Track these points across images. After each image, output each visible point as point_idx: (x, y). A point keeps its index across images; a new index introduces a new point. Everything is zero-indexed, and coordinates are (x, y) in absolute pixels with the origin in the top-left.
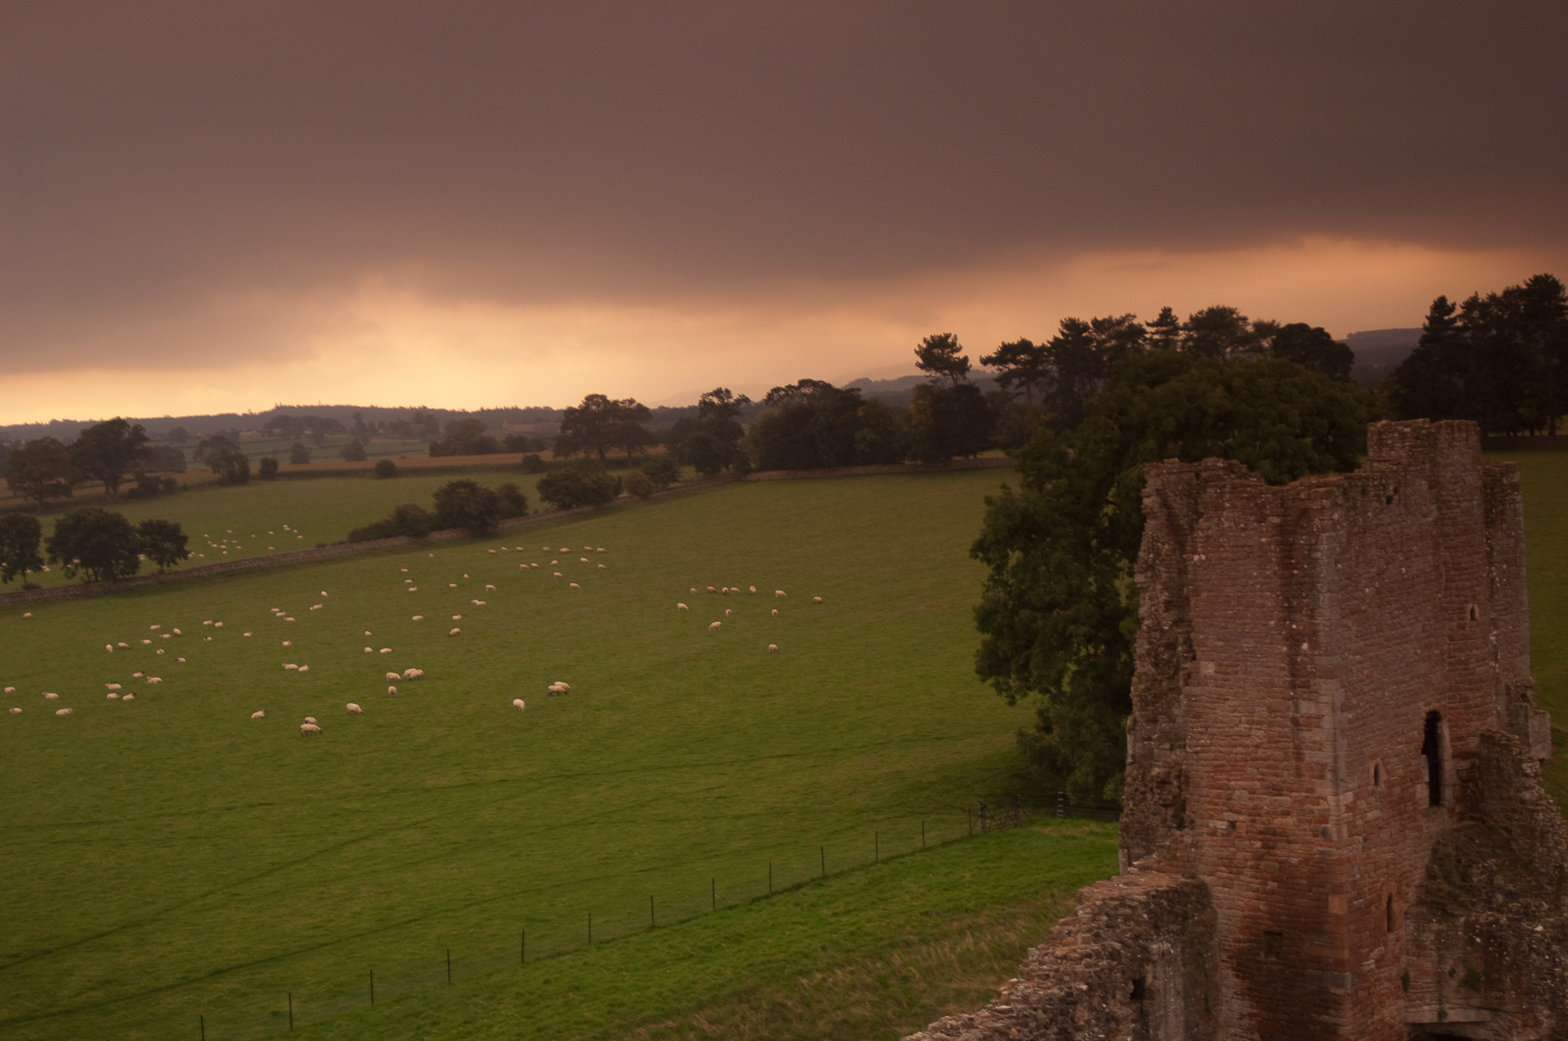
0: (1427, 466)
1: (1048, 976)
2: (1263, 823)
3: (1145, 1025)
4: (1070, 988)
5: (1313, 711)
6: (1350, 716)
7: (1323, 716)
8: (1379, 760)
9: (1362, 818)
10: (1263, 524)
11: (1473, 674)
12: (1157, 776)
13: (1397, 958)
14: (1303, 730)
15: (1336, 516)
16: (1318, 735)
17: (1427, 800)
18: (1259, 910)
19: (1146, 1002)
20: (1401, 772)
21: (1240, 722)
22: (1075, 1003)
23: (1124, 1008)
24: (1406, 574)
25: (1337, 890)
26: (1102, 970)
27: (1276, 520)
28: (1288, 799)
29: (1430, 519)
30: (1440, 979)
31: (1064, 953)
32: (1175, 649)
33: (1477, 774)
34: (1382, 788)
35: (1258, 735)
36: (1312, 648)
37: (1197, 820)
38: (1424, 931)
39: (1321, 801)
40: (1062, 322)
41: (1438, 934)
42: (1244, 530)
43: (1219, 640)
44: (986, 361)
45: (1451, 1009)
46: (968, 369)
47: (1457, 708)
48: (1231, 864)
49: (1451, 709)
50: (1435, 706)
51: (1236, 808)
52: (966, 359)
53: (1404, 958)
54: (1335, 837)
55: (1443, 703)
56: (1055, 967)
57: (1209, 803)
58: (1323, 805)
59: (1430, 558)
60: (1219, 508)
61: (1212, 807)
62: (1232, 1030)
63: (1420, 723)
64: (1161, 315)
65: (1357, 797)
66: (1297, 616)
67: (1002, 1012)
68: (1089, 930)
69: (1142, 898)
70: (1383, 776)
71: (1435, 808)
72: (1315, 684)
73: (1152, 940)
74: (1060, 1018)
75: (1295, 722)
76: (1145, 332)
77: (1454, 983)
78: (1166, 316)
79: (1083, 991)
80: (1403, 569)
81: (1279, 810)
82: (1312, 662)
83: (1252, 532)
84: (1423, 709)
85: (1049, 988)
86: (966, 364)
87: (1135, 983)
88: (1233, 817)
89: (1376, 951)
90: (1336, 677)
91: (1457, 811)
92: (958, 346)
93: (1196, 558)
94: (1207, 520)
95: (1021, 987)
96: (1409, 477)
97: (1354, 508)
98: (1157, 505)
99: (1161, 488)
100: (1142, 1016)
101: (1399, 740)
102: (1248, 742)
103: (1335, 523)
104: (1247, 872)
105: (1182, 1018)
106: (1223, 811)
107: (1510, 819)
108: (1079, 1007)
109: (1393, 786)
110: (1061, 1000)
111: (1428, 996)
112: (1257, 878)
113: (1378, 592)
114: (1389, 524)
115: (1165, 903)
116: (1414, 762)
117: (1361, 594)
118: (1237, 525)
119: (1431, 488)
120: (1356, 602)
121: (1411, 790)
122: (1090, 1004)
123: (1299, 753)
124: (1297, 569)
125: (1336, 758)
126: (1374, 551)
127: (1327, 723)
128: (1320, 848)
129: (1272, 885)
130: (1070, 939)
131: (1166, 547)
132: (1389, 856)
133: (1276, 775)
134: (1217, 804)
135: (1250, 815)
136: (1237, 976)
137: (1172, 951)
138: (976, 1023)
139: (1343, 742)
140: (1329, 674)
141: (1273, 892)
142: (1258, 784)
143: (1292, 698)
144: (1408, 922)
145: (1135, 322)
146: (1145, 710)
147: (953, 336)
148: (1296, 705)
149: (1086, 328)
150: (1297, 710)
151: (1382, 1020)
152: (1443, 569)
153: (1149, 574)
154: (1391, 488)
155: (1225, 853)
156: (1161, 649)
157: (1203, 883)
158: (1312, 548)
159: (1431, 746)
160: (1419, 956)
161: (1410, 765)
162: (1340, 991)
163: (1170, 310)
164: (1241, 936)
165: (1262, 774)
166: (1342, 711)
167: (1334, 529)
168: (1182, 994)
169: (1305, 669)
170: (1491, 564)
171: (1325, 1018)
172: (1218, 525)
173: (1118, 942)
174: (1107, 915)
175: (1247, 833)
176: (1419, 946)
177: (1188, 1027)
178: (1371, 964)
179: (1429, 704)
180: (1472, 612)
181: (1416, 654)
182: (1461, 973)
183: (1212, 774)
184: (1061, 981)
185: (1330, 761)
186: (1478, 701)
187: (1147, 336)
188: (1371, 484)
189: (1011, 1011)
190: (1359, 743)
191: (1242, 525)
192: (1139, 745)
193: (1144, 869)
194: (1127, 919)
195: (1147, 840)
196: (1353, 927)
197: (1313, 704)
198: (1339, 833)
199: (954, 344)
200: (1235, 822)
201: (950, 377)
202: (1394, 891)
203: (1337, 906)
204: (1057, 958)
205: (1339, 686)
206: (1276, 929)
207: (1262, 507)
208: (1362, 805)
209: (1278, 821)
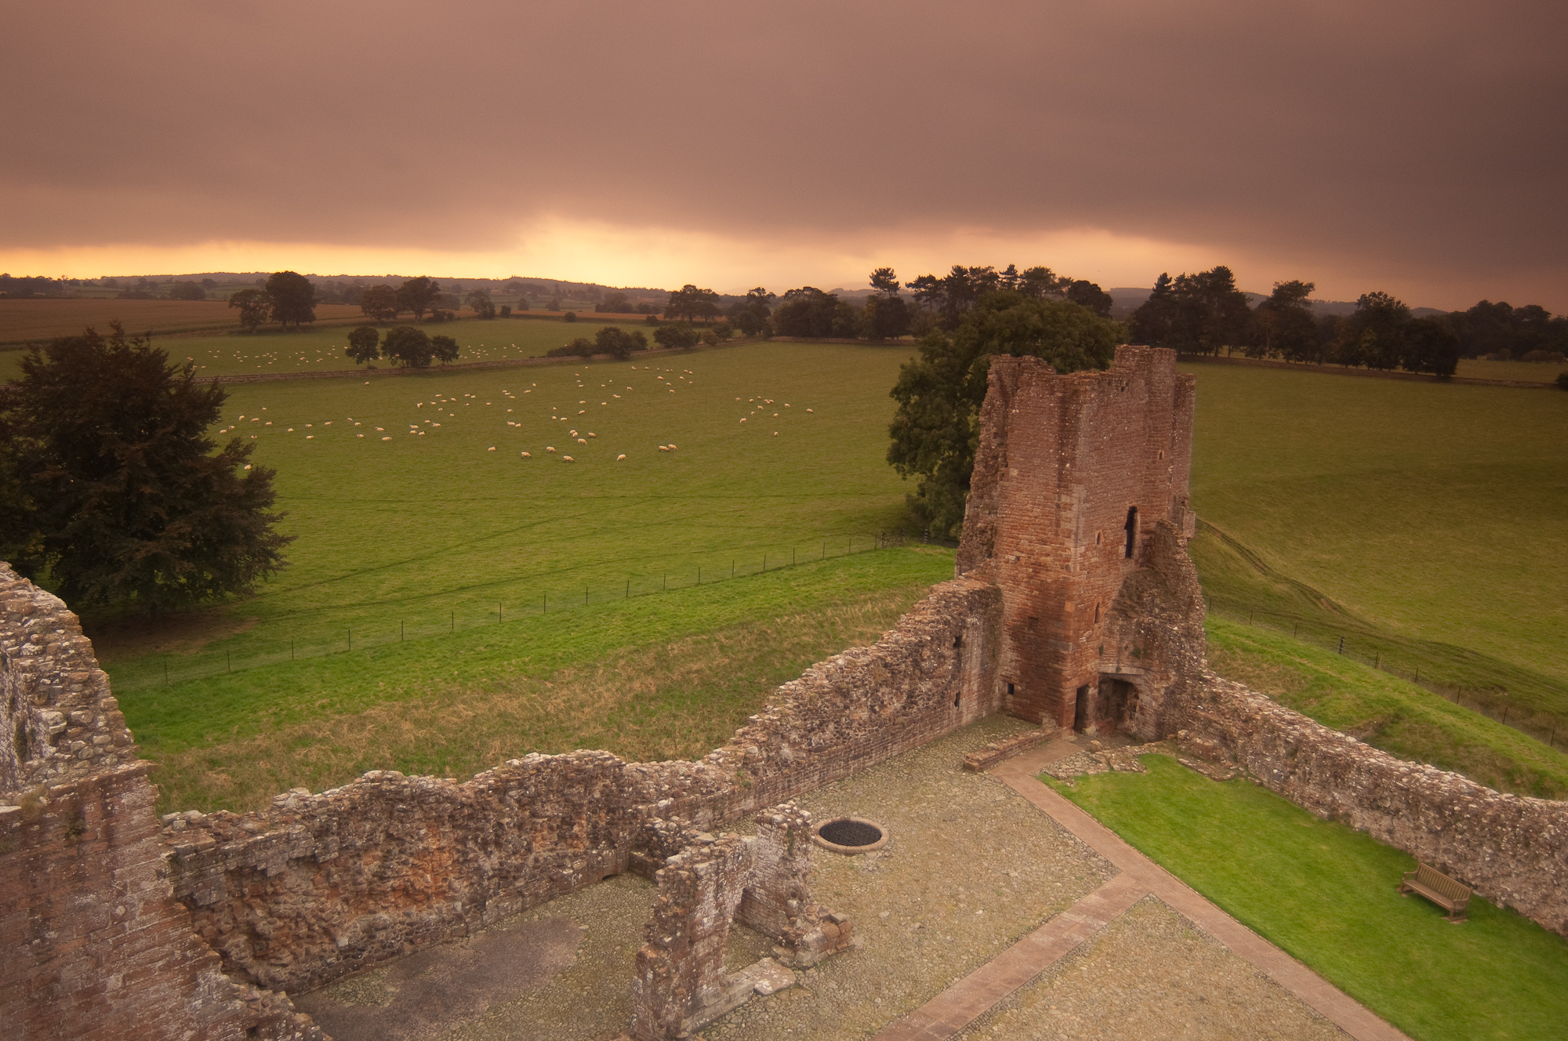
0: (1146, 372)
1: (910, 631)
2: (1034, 559)
3: (960, 661)
4: (921, 638)
5: (1068, 501)
6: (1088, 505)
7: (1073, 504)
8: (1101, 530)
9: (1088, 561)
10: (1053, 396)
11: (1157, 488)
12: (980, 528)
13: (1098, 638)
14: (1061, 511)
15: (1093, 396)
16: (1069, 514)
17: (1125, 554)
18: (1027, 605)
19: (961, 649)
20: (1112, 538)
21: (1028, 503)
22: (923, 646)
23: (949, 651)
24: (1127, 431)
25: (1070, 599)
26: (939, 630)
27: (1060, 395)
28: (1050, 547)
29: (1144, 402)
30: (1120, 651)
31: (920, 619)
32: (997, 460)
33: (1153, 543)
34: (1101, 546)
35: (1037, 511)
36: (1071, 467)
37: (999, 554)
38: (1114, 624)
39: (1067, 550)
40: (953, 267)
41: (1122, 626)
42: (1041, 398)
43: (1022, 457)
44: (908, 285)
45: (1124, 667)
46: (898, 289)
47: (1146, 506)
48: (1016, 581)
49: (1143, 506)
50: (1134, 504)
51: (1021, 550)
52: (898, 283)
53: (1101, 638)
54: (1072, 570)
55: (1139, 503)
56: (914, 626)
57: (1007, 545)
58: (1068, 552)
59: (1141, 423)
60: (1029, 385)
61: (1008, 547)
62: (1006, 668)
63: (1126, 513)
64: (1008, 268)
65: (1087, 549)
66: (1066, 449)
67: (883, 648)
68: (935, 608)
69: (965, 593)
70: (1102, 540)
71: (1128, 559)
72: (1071, 487)
73: (968, 616)
74: (914, 653)
75: (1058, 506)
76: (998, 277)
77: (1127, 653)
78: (1011, 269)
79: (928, 640)
80: (1126, 428)
81: (1044, 553)
82: (1071, 474)
83: (1046, 400)
84: (1128, 505)
85: (910, 637)
86: (897, 286)
87: (956, 638)
88: (1019, 554)
89: (1087, 633)
90: (1083, 484)
91: (1140, 561)
92: (894, 275)
93: (1014, 411)
94: (1022, 391)
95: (895, 635)
96: (1135, 377)
97: (1103, 392)
98: (995, 379)
99: (999, 369)
100: (958, 656)
101: (1113, 521)
102: (1031, 514)
103: (1092, 399)
104: (1022, 584)
105: (979, 659)
106: (1013, 551)
107: (1167, 569)
108: (925, 649)
109: (1107, 545)
110: (916, 644)
111: (1112, 659)
112: (1028, 588)
113: (1111, 439)
114: (1121, 402)
115: (977, 597)
116: (1120, 533)
117: (1102, 439)
118: (1038, 395)
119: (1146, 384)
120: (1099, 444)
121: (1116, 548)
122: (931, 648)
123: (1058, 523)
124: (1068, 423)
125: (1078, 527)
126: (1111, 416)
127: (1075, 508)
128: (1063, 575)
129: (1036, 593)
130: (924, 612)
131: (998, 403)
132: (1101, 582)
133: (1045, 534)
134: (1011, 546)
135: (1028, 554)
136: (1012, 639)
137: (978, 623)
138: (869, 652)
139: (1082, 519)
140: (1079, 482)
141: (1036, 597)
142: (1034, 538)
143: (1058, 493)
144: (1106, 619)
145: (994, 271)
146: (978, 491)
147: (891, 270)
148: (1059, 497)
149: (966, 272)
150: (1059, 500)
151: (1086, 669)
152: (1147, 430)
153: (987, 416)
154: (1125, 383)
155: (1012, 573)
156: (990, 459)
157: (999, 588)
158: (1078, 412)
159: (1130, 525)
160: (1110, 637)
161: (1117, 535)
162: (1066, 653)
163: (1014, 265)
164: (1016, 618)
165: (1037, 532)
166: (1084, 502)
167: (1091, 402)
168: (981, 647)
169: (1066, 477)
170: (1174, 429)
171: (1056, 666)
172: (1028, 394)
173: (950, 616)
174: (945, 601)
175: (1025, 563)
176: (1111, 632)
177: (982, 664)
178: (1084, 639)
179: (1132, 502)
180: (1161, 454)
181: (1128, 475)
182: (1131, 648)
183: (1010, 530)
184: (917, 634)
185: (1074, 529)
186: (1158, 503)
187: (1000, 280)
188: (1114, 379)
189: (888, 647)
190: (1091, 520)
191: (1041, 396)
192: (972, 510)
193: (967, 577)
194: (956, 604)
195: (971, 562)
196: (1076, 619)
197: (1069, 498)
198: (1075, 568)
199: (892, 274)
200: (1020, 557)
201: (888, 292)
202: (1100, 601)
203: (1069, 607)
204: (916, 621)
205: (1084, 489)
206: (1035, 616)
207: (1053, 386)
208: (1089, 554)
209: (1043, 558)
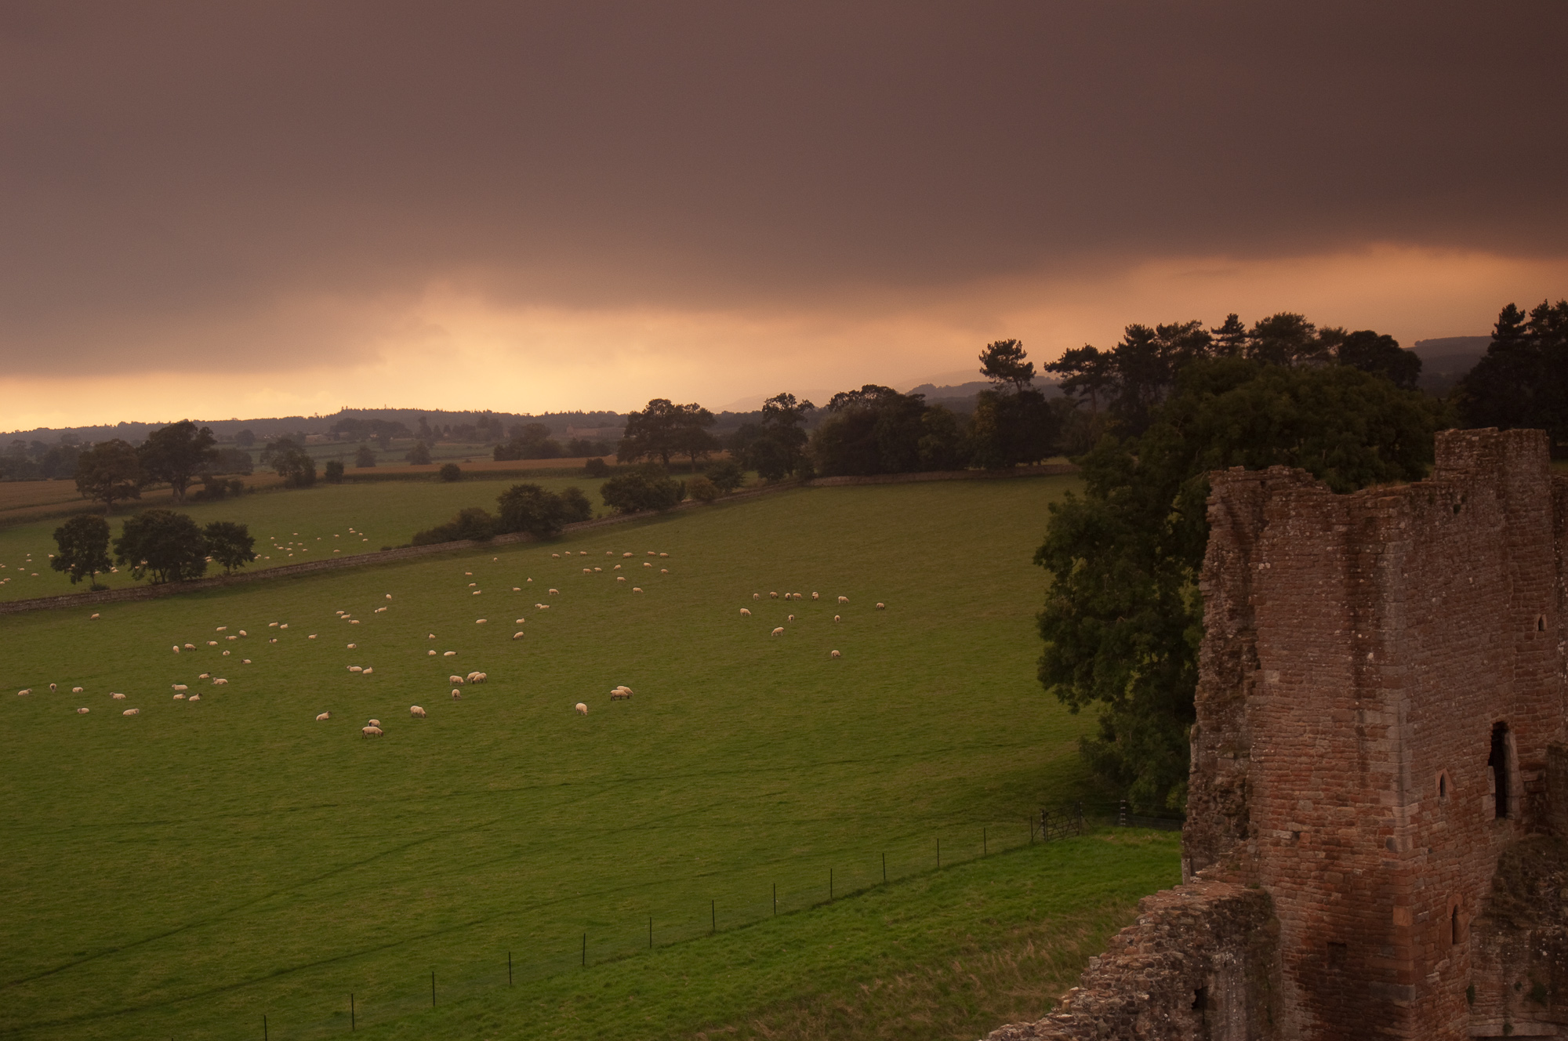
0: (1496, 474)
1: (1109, 985)
2: (1327, 834)
3: (1207, 1036)
4: (1132, 997)
5: (1378, 721)
6: (1416, 726)
7: (1389, 726)
8: (1445, 770)
9: (1427, 830)
10: (1329, 533)
11: (1540, 685)
12: (1221, 785)
13: (1462, 971)
14: (1368, 740)
15: (1402, 525)
16: (1383, 746)
17: (1494, 812)
18: (1323, 921)
19: (1208, 1012)
20: (1467, 783)
21: (1305, 732)
22: (1136, 1013)
23: (1185, 1018)
24: (1472, 584)
25: (1401, 901)
26: (1164, 980)
27: (1342, 529)
28: (1353, 809)
29: (1498, 529)
30: (1505, 993)
31: (1126, 962)
32: (1239, 658)
33: (1545, 786)
34: (1447, 799)
35: (1323, 744)
36: (1377, 657)
37: (1261, 829)
38: (1489, 944)
39: (1386, 812)
40: (1127, 328)
41: (1504, 946)
42: (1309, 538)
43: (1284, 648)
44: (1050, 368)
45: (1516, 1022)
46: (1032, 376)
47: (1524, 720)
48: (1294, 874)
49: (1518, 720)
50: (1502, 717)
51: (1300, 818)
52: (1030, 365)
53: (1469, 971)
54: (1399, 848)
55: (1510, 714)
56: (1116, 976)
57: (1273, 813)
58: (1388, 816)
59: (1498, 567)
60: (1284, 516)
61: (1276, 816)
63: (1486, 734)
64: (1226, 322)
65: (1423, 808)
66: (1363, 626)
67: (1063, 1020)
68: (1151, 940)
69: (1205, 908)
70: (1449, 787)
71: (1501, 820)
72: (1381, 694)
73: (1215, 950)
74: (1121, 1027)
75: (1360, 731)
76: (1210, 339)
77: (1519, 996)
78: (1232, 321)
79: (1144, 1001)
80: (1471, 579)
81: (1344, 820)
82: (1378, 671)
83: (1318, 541)
84: (1490, 720)
85: (1110, 997)
86: (1031, 371)
87: (1197, 992)
88: (1297, 827)
89: (1441, 963)
90: (1402, 687)
91: (1524, 823)
92: (1022, 352)
93: (1261, 566)
94: (1272, 528)
95: (1083, 996)
96: (1476, 486)
97: (1421, 516)
98: (1222, 513)
99: (1226, 495)
100: (1204, 1026)
101: (1465, 751)
102: (1312, 752)
103: (1402, 533)
104: (1310, 882)
105: (1244, 1029)
106: (1286, 821)
108: (1141, 1017)
109: (1459, 797)
110: (1123, 1009)
111: (1494, 1009)
112: (1321, 889)
113: (1445, 601)
114: (1456, 533)
115: (1228, 913)
116: (1480, 774)
117: (1428, 603)
118: (1302, 533)
119: (1499, 497)
120: (1423, 611)
121: (1477, 802)
122: (1152, 1013)
123: (1363, 763)
124: (1363, 578)
125: (1401, 768)
126: (1441, 560)
127: (1392, 733)
128: (1384, 859)
129: (1336, 896)
130: (1132, 948)
131: (1231, 555)
132: (1456, 867)
133: (1340, 785)
134: (1280, 814)
135: (1314, 825)
136: (1300, 987)
137: (1235, 962)
138: (1037, 1031)
139: (1408, 753)
140: (1395, 684)
141: (1337, 903)
142: (1322, 794)
143: (1357, 708)
144: (1473, 934)
145: (1201, 329)
146: (1209, 719)
147: (1017, 342)
148: (1361, 714)
149: (1151, 334)
150: (1362, 720)
151: (1446, 1033)
152: (1510, 579)
153: (1214, 582)
154: (1459, 497)
155: (1289, 864)
156: (1225, 658)
157: (1266, 893)
158: (1378, 557)
159: (1498, 757)
160: (1484, 969)
161: (1476, 776)
162: (1404, 1004)
163: (1236, 317)
164: (1304, 947)
165: (1327, 784)
166: (1408, 721)
167: (1401, 538)
168: (1244, 1005)
169: (1370, 678)
170: (1560, 574)
171: (1388, 1030)
172: (1284, 533)
173: (1180, 952)
174: (1169, 924)
175: (1311, 843)
176: (1485, 958)
178: (1435, 976)
179: (1497, 714)
180: (1541, 622)
181: (1483, 664)
182: (1527, 986)
183: (1276, 784)
184: (1122, 990)
185: (1395, 771)
186: (1546, 712)
187: (1213, 343)
188: (1438, 493)
189: (1071, 1019)
190: (1425, 754)
191: (1308, 534)
192: (1202, 754)
193: (1206, 878)
194: (1189, 928)
195: (1210, 850)
196: (1417, 939)
197: (1378, 715)
198: (1404, 844)
199: (1018, 350)
200: (1299, 832)
201: (1015, 383)
202: (1459, 903)
203: (1401, 917)
204: (1118, 967)
205: (1405, 696)
206: (1340, 940)
207: (1328, 515)
208: (1427, 815)
209: (1342, 831)
